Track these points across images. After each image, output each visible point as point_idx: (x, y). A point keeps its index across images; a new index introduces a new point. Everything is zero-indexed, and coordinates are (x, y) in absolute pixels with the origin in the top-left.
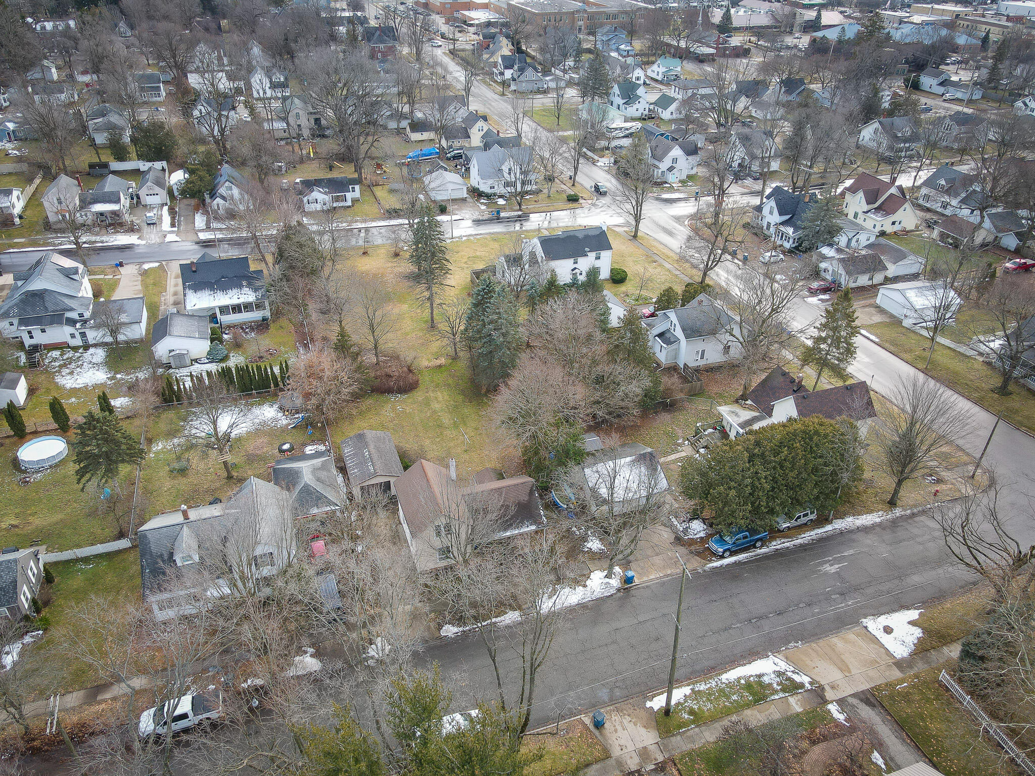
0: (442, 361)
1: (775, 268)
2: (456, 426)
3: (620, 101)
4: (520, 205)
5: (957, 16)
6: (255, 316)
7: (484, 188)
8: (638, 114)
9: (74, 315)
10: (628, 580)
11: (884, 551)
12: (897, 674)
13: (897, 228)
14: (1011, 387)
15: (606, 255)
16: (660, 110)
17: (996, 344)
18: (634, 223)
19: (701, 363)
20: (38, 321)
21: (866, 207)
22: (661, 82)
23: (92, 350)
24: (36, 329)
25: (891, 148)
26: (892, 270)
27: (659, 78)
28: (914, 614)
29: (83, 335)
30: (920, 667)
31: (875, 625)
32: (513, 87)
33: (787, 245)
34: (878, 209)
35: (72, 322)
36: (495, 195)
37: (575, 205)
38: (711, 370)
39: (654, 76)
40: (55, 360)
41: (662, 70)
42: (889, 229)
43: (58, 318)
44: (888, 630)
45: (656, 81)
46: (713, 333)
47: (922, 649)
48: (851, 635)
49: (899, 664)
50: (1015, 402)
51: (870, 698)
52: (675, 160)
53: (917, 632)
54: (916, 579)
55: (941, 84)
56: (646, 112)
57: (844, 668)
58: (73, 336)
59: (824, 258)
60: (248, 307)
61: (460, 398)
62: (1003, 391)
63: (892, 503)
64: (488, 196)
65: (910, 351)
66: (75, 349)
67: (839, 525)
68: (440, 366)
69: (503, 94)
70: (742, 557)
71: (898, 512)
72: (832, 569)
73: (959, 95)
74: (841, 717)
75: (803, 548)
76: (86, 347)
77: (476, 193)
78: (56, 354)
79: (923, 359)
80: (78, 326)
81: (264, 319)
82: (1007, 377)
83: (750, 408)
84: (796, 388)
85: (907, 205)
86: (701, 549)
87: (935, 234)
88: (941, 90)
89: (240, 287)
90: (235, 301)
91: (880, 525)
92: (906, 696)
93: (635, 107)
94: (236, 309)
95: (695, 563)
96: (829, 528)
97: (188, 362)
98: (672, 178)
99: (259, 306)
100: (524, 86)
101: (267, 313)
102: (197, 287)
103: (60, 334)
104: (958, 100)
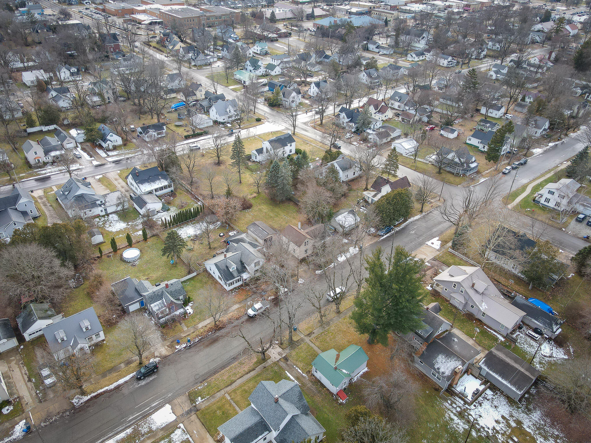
0: (255, 195)
1: (352, 139)
2: (277, 216)
3: (252, 69)
4: (239, 126)
5: (370, 8)
6: (168, 190)
7: (220, 120)
8: (260, 74)
9: (98, 202)
10: (361, 248)
11: (424, 225)
12: (438, 253)
13: (387, 118)
14: (441, 171)
15: (293, 144)
16: (270, 71)
17: (434, 157)
18: (293, 129)
19: (347, 179)
20: (86, 207)
21: (375, 111)
22: (260, 55)
23: (110, 216)
24: (87, 211)
25: (371, 83)
26: (393, 135)
27: (259, 52)
28: (437, 238)
29: (106, 210)
30: (443, 250)
31: (429, 243)
32: (193, 64)
33: (353, 130)
34: (379, 111)
35: (100, 205)
36: (225, 122)
37: (260, 123)
38: (352, 180)
39: (256, 51)
40: (99, 222)
41: (259, 49)
42: (384, 119)
43: (94, 204)
44: (432, 243)
45: (257, 54)
46: (351, 168)
47: (442, 246)
48: (424, 246)
49: (438, 250)
50: (444, 175)
51: (434, 259)
52: (294, 97)
53: (440, 242)
54: (435, 230)
55: (377, 48)
56: (264, 73)
57: (425, 254)
58: (102, 211)
59: (369, 134)
60: (165, 187)
61: (271, 207)
62: (439, 173)
63: (421, 212)
64: (223, 123)
65: (409, 164)
66: (104, 216)
67: (410, 220)
68: (255, 197)
69: (190, 68)
70: (388, 235)
71: (424, 214)
72: (413, 232)
73: (385, 52)
74: (429, 265)
75: (403, 229)
76: (108, 215)
77: (216, 122)
78: (97, 219)
79: (414, 166)
80: (103, 206)
81: (172, 191)
82: (440, 168)
83: (373, 191)
84: (387, 182)
85: (389, 109)
86: (375, 236)
87: (400, 119)
88: (377, 50)
89: (159, 179)
90: (160, 186)
91: (420, 218)
92: (442, 257)
93: (259, 71)
94: (161, 189)
95: (376, 240)
96: (407, 222)
97: (156, 213)
98: (294, 105)
99: (170, 186)
100: (199, 63)
101: (172, 188)
102: (142, 182)
103: (98, 211)
104: (384, 54)
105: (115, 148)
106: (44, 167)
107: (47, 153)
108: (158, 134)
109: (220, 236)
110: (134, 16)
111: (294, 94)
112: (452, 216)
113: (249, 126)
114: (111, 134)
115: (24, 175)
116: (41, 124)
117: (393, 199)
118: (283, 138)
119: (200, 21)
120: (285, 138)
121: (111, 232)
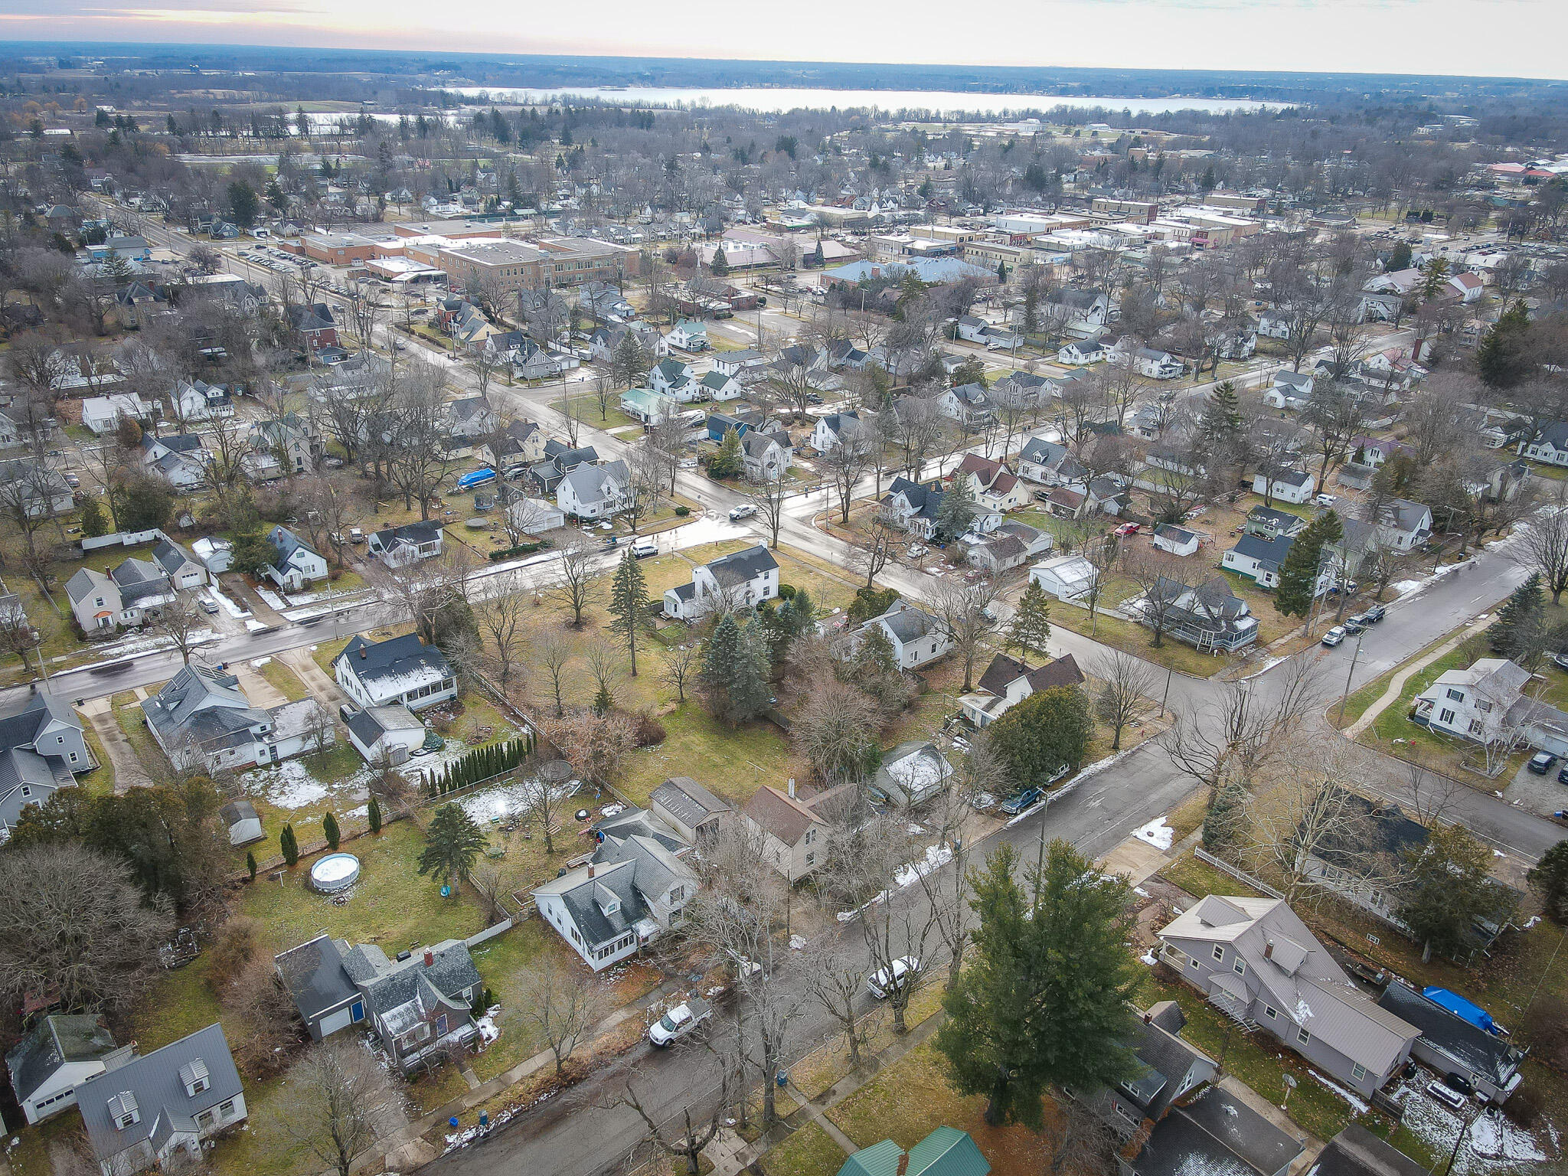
0: (673, 706)
1: (925, 560)
2: (730, 763)
3: (666, 385)
4: (634, 527)
5: (962, 240)
6: (443, 695)
7: (584, 511)
8: (689, 398)
9: (255, 730)
10: (957, 848)
11: (1125, 783)
12: (1167, 860)
13: (1013, 505)
14: (1162, 640)
15: (774, 573)
16: (712, 391)
17: (1140, 604)
18: (771, 534)
19: (915, 664)
20: (221, 743)
21: (982, 488)
22: (687, 351)
23: (285, 766)
24: (223, 752)
25: (970, 417)
26: (1032, 548)
27: (684, 345)
28: (1163, 820)
29: (273, 749)
30: (1180, 851)
31: (1141, 833)
32: (518, 374)
33: (927, 537)
34: (993, 489)
35: (259, 738)
36: (596, 519)
37: (686, 519)
38: (930, 666)
39: (676, 343)
40: (252, 783)
41: (685, 336)
42: (1008, 507)
43: (242, 735)
44: (1150, 834)
45: (680, 349)
46: (924, 633)
47: (1177, 840)
48: (1127, 843)
49: (1166, 853)
50: (1169, 651)
51: (1158, 878)
52: (773, 455)
53: (1170, 830)
54: (1154, 797)
55: (981, 333)
56: (697, 394)
57: (1134, 865)
58: (262, 753)
59: (969, 545)
60: (435, 687)
61: (715, 737)
62: (1157, 644)
63: (1116, 748)
64: (591, 521)
65: (1075, 623)
66: (266, 767)
67: (1085, 772)
68: (673, 712)
69: (510, 385)
70: (1029, 811)
71: (1122, 753)
72: (1097, 803)
73: (1002, 344)
74: (1146, 894)
75: (1069, 795)
76: (278, 763)
77: (572, 519)
78: (249, 776)
79: (1088, 628)
80: (265, 739)
81: (452, 698)
82: (1158, 633)
83: (985, 694)
84: (1021, 669)
85: (1019, 483)
86: (995, 814)
87: (1048, 507)
88: (983, 339)
89: (420, 667)
90: (424, 684)
91: (1114, 765)
92: (1179, 871)
93: (685, 389)
94: (425, 691)
95: (998, 825)
96: (1080, 776)
97: (407, 756)
98: (773, 474)
99: (447, 685)
100: (533, 372)
101: (454, 691)
102: (375, 674)
103: (252, 752)
104: (1001, 348)
105: (308, 586)
106: (117, 639)
107: (128, 600)
108: (423, 549)
109: (578, 818)
110: (374, 262)
111: (773, 447)
112: (1199, 760)
113: (660, 528)
114: (300, 550)
115: (64, 658)
116: (120, 528)
117: (1040, 713)
118: (745, 557)
119: (538, 273)
120: (751, 557)
121: (284, 810)
